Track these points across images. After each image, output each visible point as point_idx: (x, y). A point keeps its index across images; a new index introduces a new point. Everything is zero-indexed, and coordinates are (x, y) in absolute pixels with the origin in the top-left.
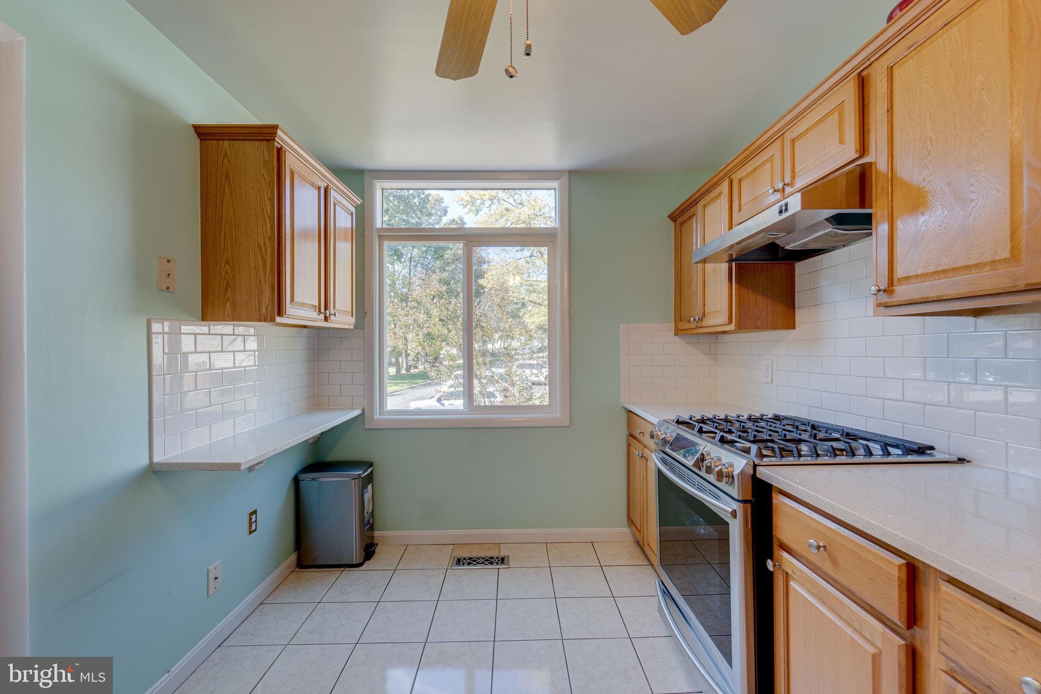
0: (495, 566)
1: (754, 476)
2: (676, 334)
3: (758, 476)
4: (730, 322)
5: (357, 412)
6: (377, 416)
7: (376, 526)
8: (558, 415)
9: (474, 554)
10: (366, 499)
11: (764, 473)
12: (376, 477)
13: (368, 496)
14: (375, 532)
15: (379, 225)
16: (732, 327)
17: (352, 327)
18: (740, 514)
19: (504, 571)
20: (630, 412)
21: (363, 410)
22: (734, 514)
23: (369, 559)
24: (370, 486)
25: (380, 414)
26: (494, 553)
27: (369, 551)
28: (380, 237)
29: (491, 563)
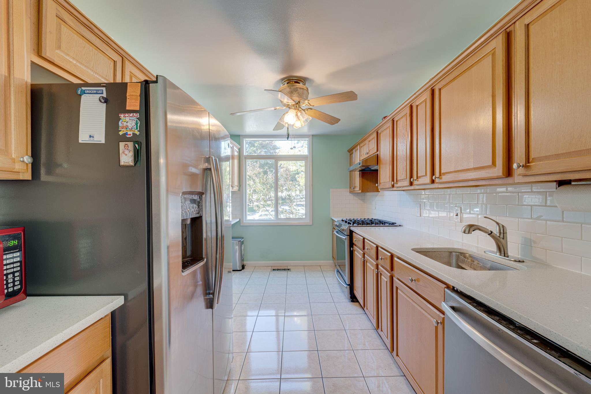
0: (286, 271)
1: (350, 229)
2: (350, 193)
3: (351, 229)
4: (360, 190)
5: (238, 220)
6: (244, 222)
7: (244, 259)
8: (308, 221)
9: (279, 268)
10: (242, 249)
11: (352, 228)
12: (244, 242)
13: (243, 248)
14: (244, 262)
15: (245, 154)
16: (360, 191)
17: (237, 190)
18: (347, 239)
19: (289, 272)
20: (333, 220)
21: (240, 219)
22: (346, 239)
23: (243, 269)
24: (243, 245)
25: (245, 221)
26: (286, 268)
27: (243, 267)
28: (245, 158)
29: (285, 270)
